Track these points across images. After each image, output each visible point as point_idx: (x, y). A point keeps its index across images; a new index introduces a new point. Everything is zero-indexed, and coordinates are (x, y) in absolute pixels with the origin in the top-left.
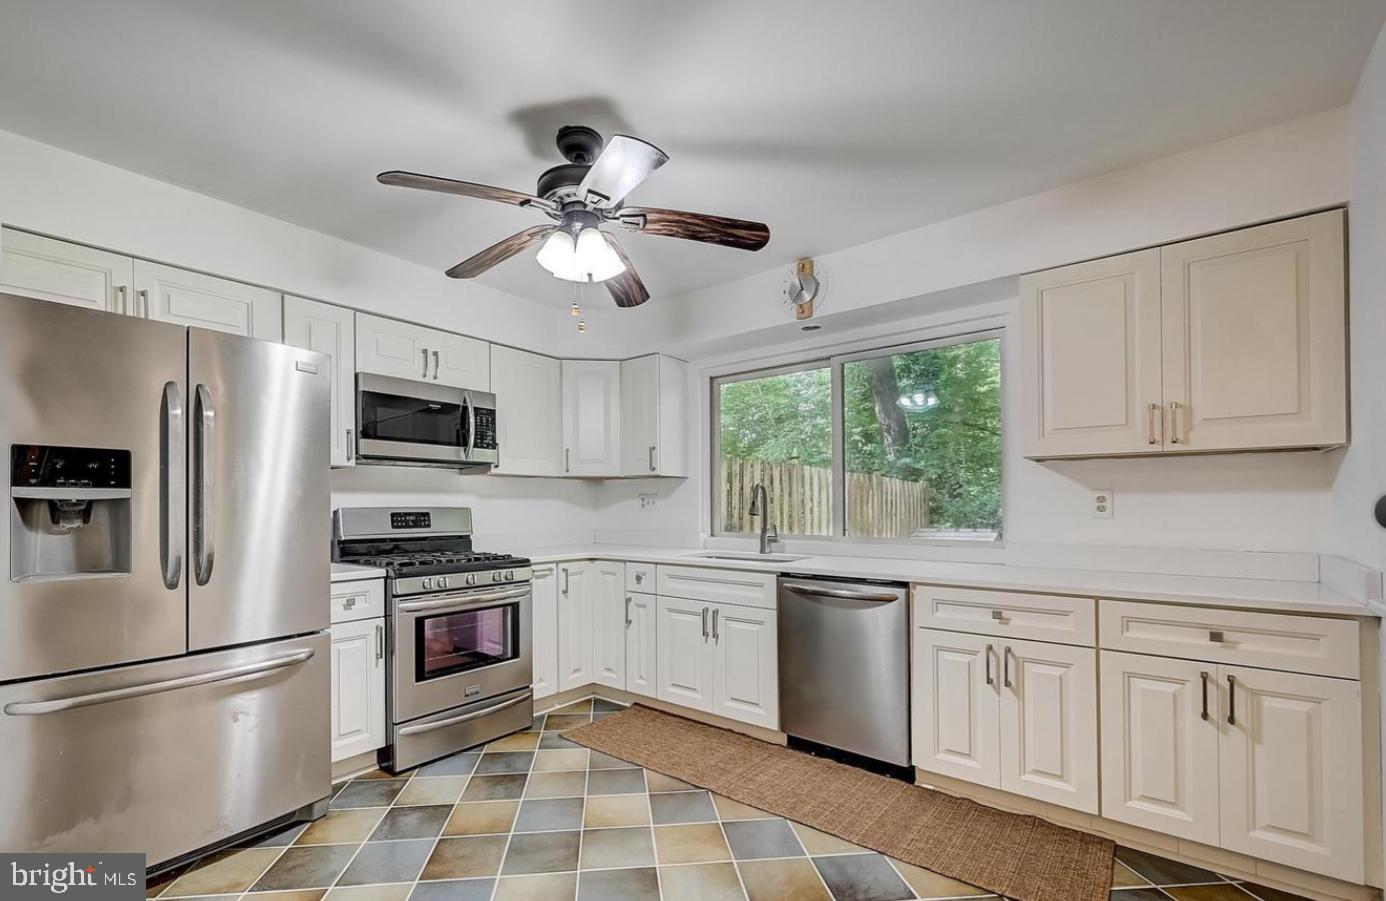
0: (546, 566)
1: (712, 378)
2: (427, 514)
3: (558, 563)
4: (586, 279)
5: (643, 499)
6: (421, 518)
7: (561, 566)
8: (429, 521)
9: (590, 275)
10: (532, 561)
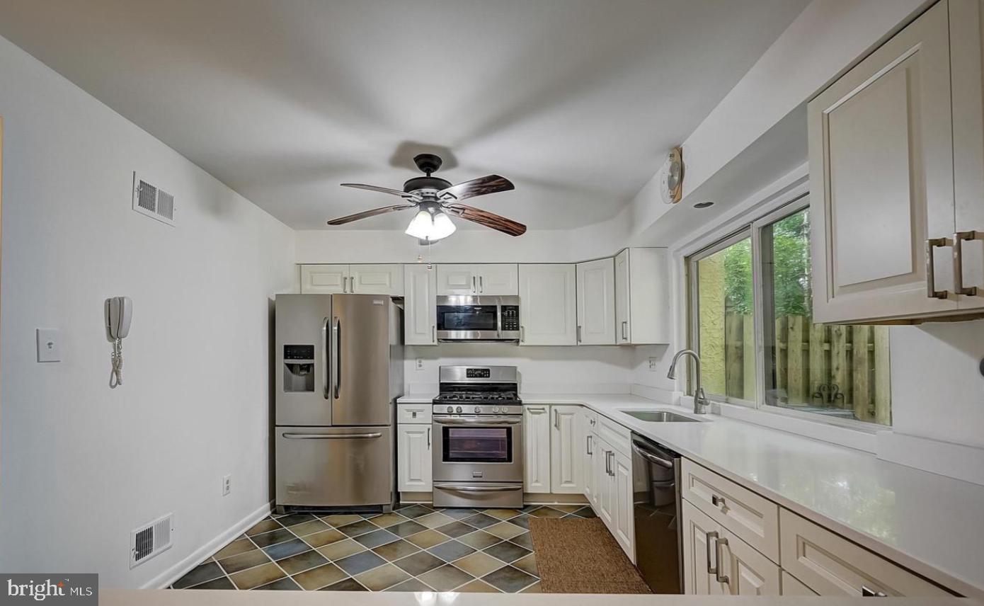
0: (541, 407)
1: (687, 259)
2: (488, 370)
3: (551, 405)
4: (425, 238)
5: (650, 362)
6: (485, 373)
7: (553, 407)
8: (489, 374)
9: (427, 237)
10: (523, 402)
